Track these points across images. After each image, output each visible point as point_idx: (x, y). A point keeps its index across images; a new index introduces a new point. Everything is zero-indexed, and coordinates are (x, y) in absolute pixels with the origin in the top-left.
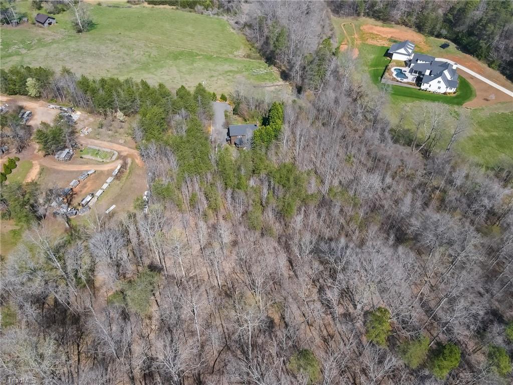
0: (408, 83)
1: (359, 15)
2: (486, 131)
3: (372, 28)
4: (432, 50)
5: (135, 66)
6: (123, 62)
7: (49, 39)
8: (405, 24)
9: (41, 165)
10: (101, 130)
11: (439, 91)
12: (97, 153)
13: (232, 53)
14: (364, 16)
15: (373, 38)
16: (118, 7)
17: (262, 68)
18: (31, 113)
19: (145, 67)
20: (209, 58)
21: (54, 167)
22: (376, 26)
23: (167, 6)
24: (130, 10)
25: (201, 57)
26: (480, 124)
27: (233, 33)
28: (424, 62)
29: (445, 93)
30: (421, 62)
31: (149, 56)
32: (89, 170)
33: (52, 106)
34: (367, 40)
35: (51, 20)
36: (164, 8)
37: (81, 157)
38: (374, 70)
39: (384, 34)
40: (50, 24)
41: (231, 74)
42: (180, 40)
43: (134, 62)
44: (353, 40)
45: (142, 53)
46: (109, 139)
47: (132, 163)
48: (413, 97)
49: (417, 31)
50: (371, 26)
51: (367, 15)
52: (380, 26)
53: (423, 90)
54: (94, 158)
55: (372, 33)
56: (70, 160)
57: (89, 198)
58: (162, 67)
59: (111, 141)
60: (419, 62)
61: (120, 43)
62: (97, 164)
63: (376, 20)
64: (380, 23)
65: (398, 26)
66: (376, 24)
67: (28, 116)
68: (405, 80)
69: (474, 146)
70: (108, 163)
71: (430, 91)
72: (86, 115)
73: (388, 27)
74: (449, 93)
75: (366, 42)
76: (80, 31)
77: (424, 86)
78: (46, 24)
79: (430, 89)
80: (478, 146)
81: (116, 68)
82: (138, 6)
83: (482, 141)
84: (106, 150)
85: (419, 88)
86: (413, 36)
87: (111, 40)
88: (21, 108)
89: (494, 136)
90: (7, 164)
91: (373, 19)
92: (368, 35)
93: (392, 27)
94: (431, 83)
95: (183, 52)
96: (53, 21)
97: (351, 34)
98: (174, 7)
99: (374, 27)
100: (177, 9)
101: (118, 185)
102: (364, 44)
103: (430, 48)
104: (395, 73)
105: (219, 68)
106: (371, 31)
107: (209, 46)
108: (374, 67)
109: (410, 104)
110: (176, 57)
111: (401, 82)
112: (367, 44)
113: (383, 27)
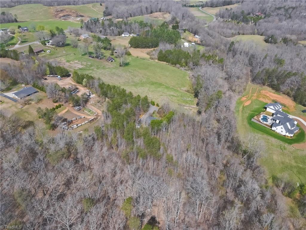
0: (266, 125)
1: (264, 85)
2: (296, 162)
3: (267, 93)
4: (296, 112)
5: (132, 83)
6: (128, 81)
7: (107, 67)
8: (288, 94)
9: (68, 110)
10: (98, 103)
11: (281, 133)
12: (90, 111)
13: (180, 88)
14: (267, 86)
15: (264, 98)
16: (144, 59)
17: (190, 97)
18: (79, 91)
19: (136, 85)
20: (167, 88)
21: (72, 111)
22: (270, 92)
23: (165, 63)
24: (149, 61)
25: (164, 86)
26: (295, 158)
27: (187, 80)
28: (281, 116)
29: (285, 136)
30: (279, 116)
31: (141, 81)
32: (82, 116)
33: (87, 90)
34: (260, 98)
35: (113, 60)
36: (163, 63)
37: (83, 111)
38: (252, 113)
39: (272, 97)
40: (112, 61)
41: (172, 97)
42: (160, 77)
43: (133, 82)
44: (252, 96)
45: (139, 79)
46: (98, 108)
47: (100, 119)
48: (264, 132)
49: (293, 100)
50: (268, 92)
51: (269, 86)
52: (273, 93)
53: (272, 130)
54: (87, 112)
55: (266, 96)
56: (79, 110)
57: (75, 126)
58: (143, 86)
59: (98, 109)
60: (278, 115)
61: (132, 74)
62: (87, 115)
63: (272, 89)
64: (274, 91)
65: (284, 95)
66: (271, 91)
67: (77, 92)
68: (265, 123)
69: (282, 168)
70: (91, 116)
71: (276, 132)
72: (96, 97)
73: (277, 94)
74: (287, 136)
75: (259, 99)
76: (121, 66)
77: (273, 128)
78: (110, 61)
79: (277, 131)
80: (284, 169)
81: (123, 83)
82: (152, 60)
83: (289, 167)
84: (93, 111)
85: (271, 128)
86: (289, 102)
87: (129, 72)
88: (77, 88)
89: (298, 167)
90: (58, 105)
91: (271, 88)
92: (263, 95)
93: (280, 95)
94: (277, 127)
95: (157, 82)
96: (114, 61)
97: (253, 93)
98: (167, 63)
99: (269, 92)
100: (169, 64)
101: (89, 125)
102: (257, 99)
103: (295, 111)
104: (262, 117)
105: (168, 93)
106: (265, 94)
107: (171, 83)
108: (253, 112)
109: (259, 135)
110: (153, 84)
111: (262, 123)
112: (259, 100)
113: (274, 93)
